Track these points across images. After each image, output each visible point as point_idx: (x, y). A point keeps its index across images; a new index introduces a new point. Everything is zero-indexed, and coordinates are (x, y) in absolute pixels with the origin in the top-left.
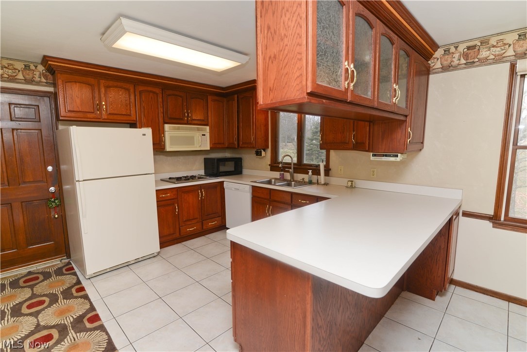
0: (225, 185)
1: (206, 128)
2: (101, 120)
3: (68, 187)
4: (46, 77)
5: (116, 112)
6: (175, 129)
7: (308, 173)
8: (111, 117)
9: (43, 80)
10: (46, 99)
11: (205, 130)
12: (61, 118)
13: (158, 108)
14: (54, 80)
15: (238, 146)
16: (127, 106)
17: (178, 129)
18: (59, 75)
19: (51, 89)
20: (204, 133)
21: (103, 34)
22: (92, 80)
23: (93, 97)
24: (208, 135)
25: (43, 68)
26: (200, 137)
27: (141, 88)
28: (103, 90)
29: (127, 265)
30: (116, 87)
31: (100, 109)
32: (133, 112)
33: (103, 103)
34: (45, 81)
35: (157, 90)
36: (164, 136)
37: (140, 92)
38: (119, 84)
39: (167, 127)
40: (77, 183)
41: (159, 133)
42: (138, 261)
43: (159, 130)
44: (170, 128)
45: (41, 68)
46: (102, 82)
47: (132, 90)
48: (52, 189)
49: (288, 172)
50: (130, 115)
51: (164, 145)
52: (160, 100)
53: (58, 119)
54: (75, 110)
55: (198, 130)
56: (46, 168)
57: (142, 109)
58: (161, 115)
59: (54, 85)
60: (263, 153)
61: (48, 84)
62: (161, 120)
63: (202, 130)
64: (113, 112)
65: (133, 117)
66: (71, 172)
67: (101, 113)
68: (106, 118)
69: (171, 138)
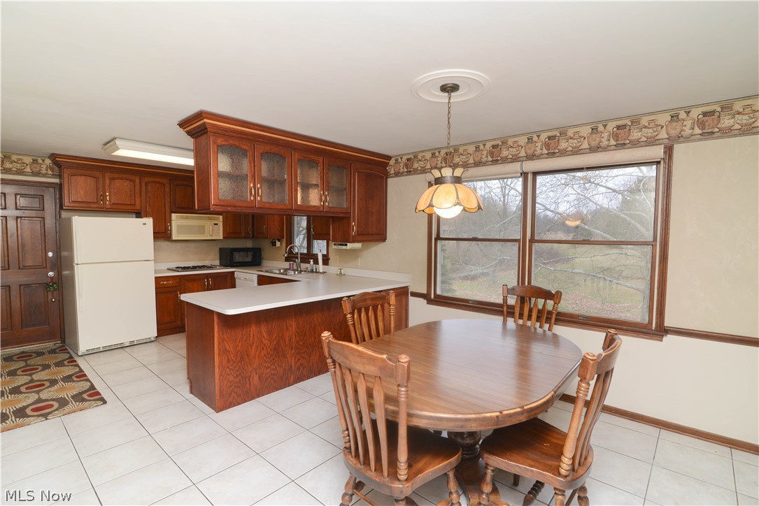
0: (235, 275)
1: (219, 218)
2: (104, 209)
3: (67, 272)
4: (52, 169)
5: (119, 202)
6: (182, 218)
7: (309, 263)
8: (114, 207)
9: (50, 172)
10: (52, 190)
11: (218, 219)
12: (64, 208)
13: (165, 198)
14: (60, 172)
15: (253, 236)
16: (131, 196)
17: (187, 218)
18: (65, 170)
19: (57, 181)
20: (216, 223)
21: (105, 144)
22: (97, 174)
23: (97, 190)
24: (221, 224)
25: (51, 162)
26: (211, 227)
27: (147, 179)
28: (107, 181)
29: (122, 347)
30: (121, 179)
31: (104, 199)
32: (138, 202)
33: (107, 194)
34: (51, 173)
35: (164, 181)
36: (171, 225)
37: (146, 184)
38: (124, 176)
39: (174, 216)
40: (76, 266)
41: (165, 222)
42: (132, 345)
43: (165, 219)
44: (177, 217)
45: (48, 161)
46: (108, 175)
47: (137, 181)
48: (51, 274)
49: (295, 261)
50: (134, 205)
51: (171, 234)
52: (167, 190)
53: (61, 208)
54: (79, 200)
55: (210, 219)
56: (46, 254)
57: (148, 199)
58: (168, 205)
59: (60, 176)
60: (278, 244)
61: (54, 176)
62: (168, 209)
63: (214, 219)
64: (116, 202)
65: (138, 207)
66: (71, 259)
67: (105, 203)
68: (109, 207)
69: (179, 227)
